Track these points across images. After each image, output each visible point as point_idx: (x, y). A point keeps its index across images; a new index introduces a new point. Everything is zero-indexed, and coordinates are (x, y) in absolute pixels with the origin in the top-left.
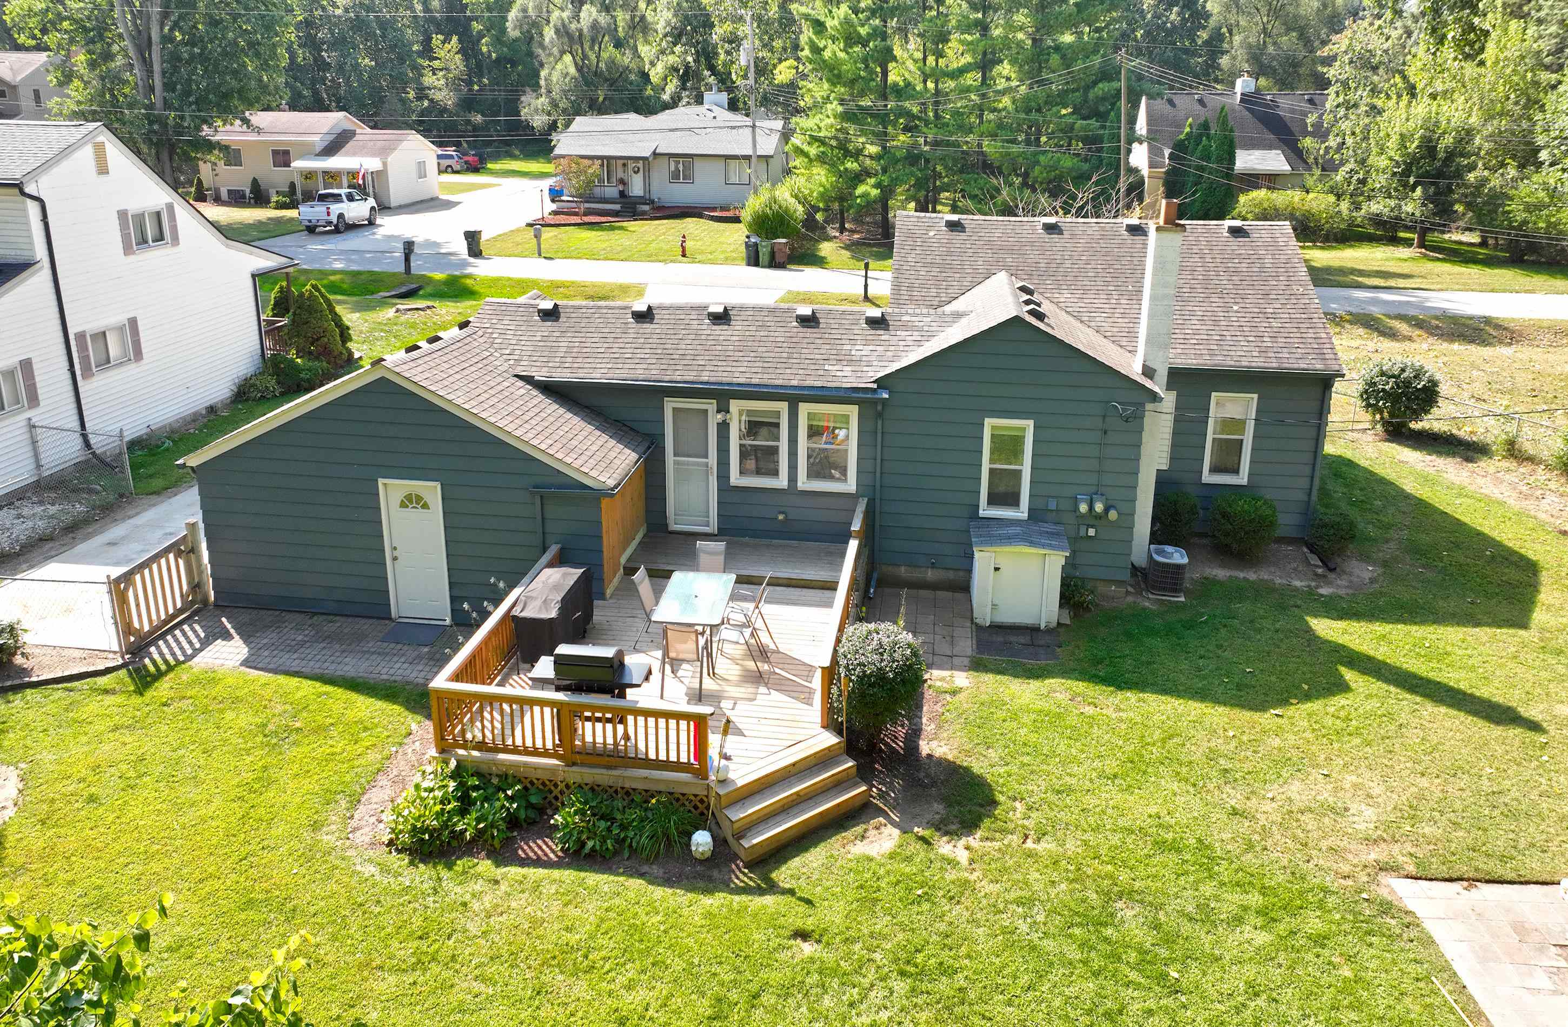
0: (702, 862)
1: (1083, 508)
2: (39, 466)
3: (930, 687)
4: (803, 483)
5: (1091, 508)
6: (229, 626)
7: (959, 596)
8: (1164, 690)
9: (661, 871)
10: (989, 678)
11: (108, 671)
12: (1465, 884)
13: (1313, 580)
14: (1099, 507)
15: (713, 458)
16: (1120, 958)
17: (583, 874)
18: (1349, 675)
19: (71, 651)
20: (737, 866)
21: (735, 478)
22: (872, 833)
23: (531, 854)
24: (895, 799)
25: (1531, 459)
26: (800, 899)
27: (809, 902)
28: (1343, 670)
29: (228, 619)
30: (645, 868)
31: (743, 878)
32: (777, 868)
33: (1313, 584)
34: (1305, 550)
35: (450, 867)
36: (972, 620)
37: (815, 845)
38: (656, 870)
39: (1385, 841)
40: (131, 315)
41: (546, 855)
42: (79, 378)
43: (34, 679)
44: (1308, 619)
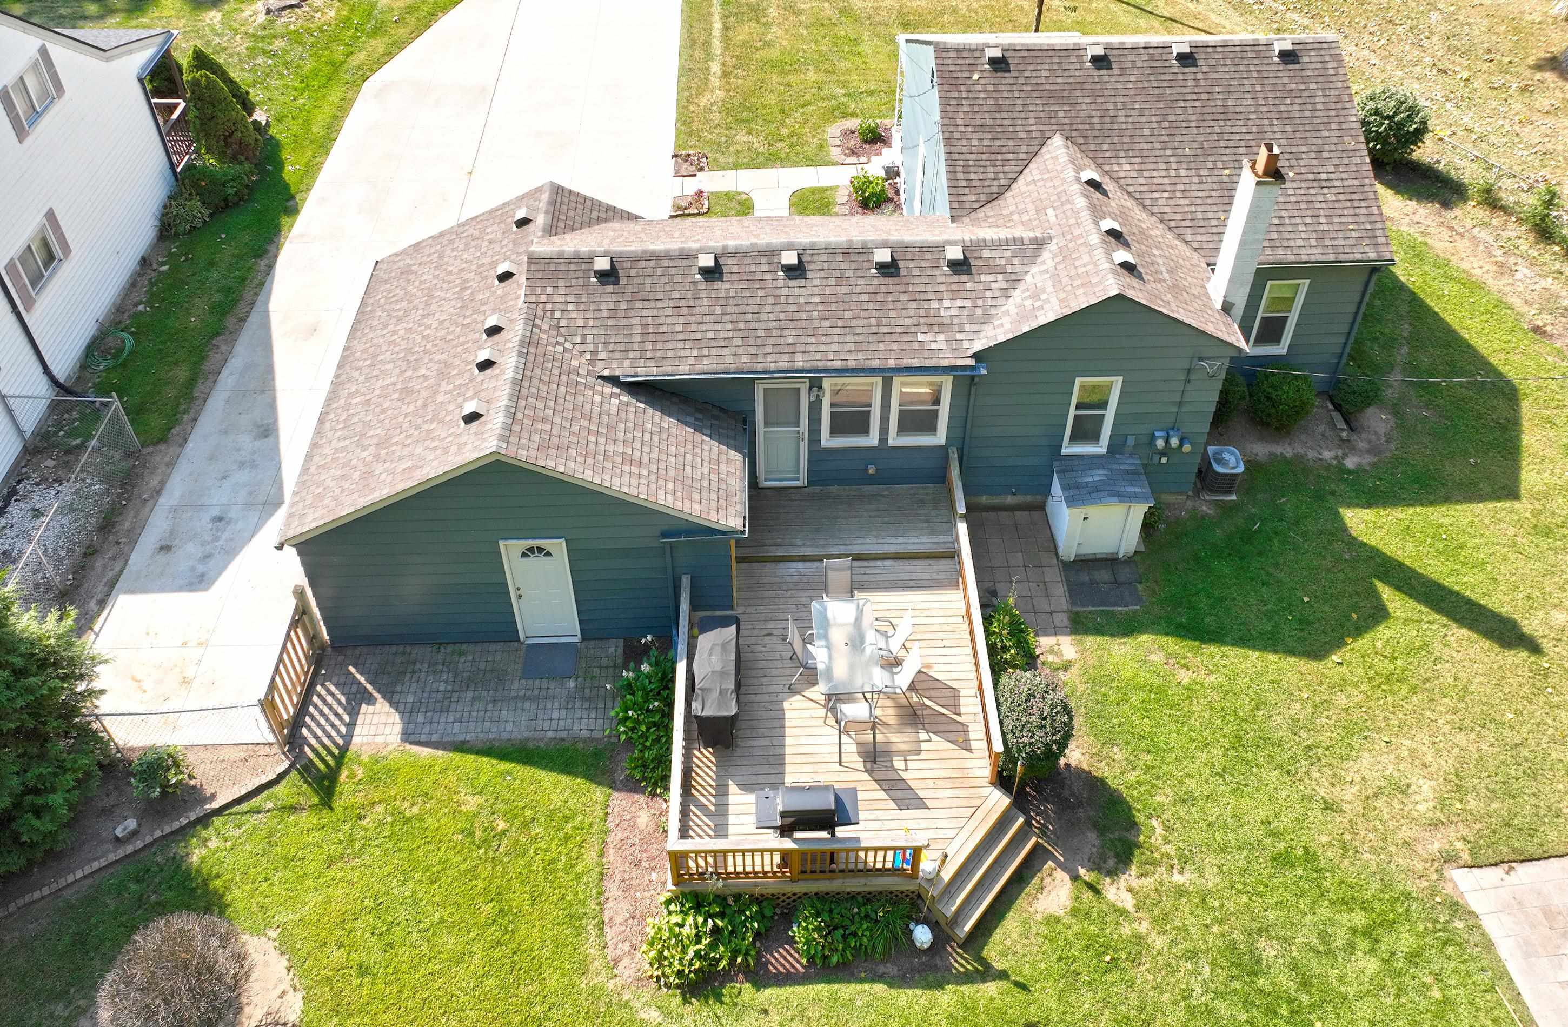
0: (925, 952)
1: (1160, 443)
2: (21, 432)
3: (1043, 663)
4: (894, 440)
5: (1167, 442)
6: (362, 680)
7: (1036, 515)
8: (1244, 641)
9: (896, 969)
10: (1090, 641)
11: (281, 777)
12: (1506, 866)
13: (1340, 447)
14: (1174, 442)
15: (804, 427)
16: (1276, 1013)
17: (835, 987)
18: (1386, 593)
19: (227, 749)
20: (952, 947)
21: (827, 440)
22: (1047, 880)
23: (781, 969)
24: (1054, 832)
25: (1504, 209)
26: (1017, 984)
27: (1023, 987)
28: (1380, 586)
29: (355, 666)
30: (881, 969)
31: (960, 962)
32: (985, 944)
33: (1340, 452)
34: (1331, 407)
35: (719, 999)
36: (1057, 554)
37: (1008, 909)
38: (891, 969)
39: (1443, 824)
40: (45, 210)
41: (793, 966)
42: (21, 308)
43: (216, 805)
44: (1341, 510)
